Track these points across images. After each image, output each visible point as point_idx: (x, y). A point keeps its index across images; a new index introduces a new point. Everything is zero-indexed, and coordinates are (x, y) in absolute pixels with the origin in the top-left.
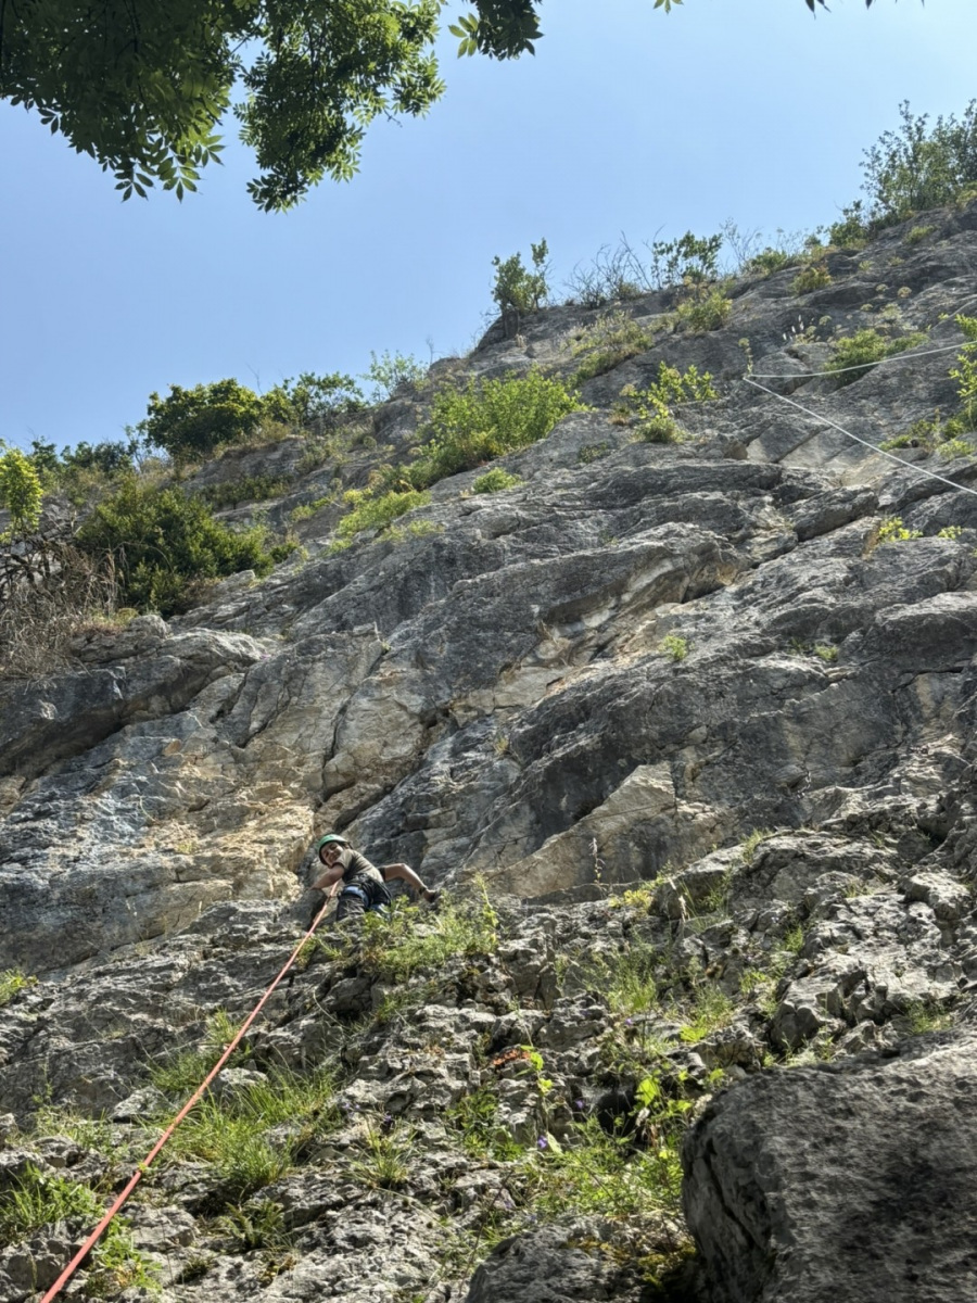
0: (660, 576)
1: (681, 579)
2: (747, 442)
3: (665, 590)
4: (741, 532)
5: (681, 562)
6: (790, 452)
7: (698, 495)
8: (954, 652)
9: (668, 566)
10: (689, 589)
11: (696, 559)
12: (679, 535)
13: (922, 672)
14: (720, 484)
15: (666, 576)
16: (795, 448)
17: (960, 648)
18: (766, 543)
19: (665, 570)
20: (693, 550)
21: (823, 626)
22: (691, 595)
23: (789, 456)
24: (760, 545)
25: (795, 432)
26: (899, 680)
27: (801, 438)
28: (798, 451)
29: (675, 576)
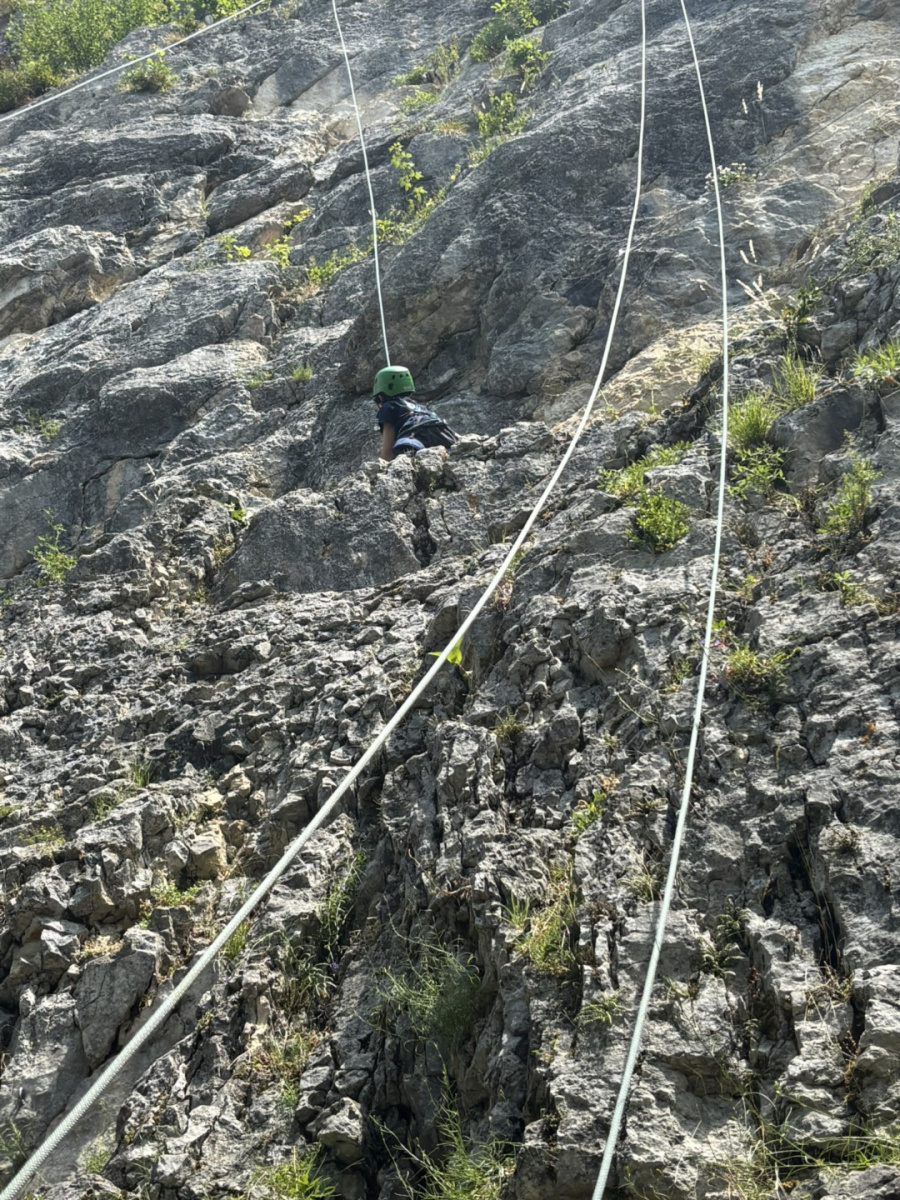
0: (15, 300)
1: (41, 300)
2: (258, 79)
3: (21, 316)
4: (148, 226)
5: (40, 281)
6: (306, 89)
7: (110, 183)
8: (160, 433)
9: (25, 287)
10: (55, 311)
11: (63, 274)
12: (50, 246)
13: (123, 458)
14: (152, 161)
15: (21, 299)
16: (312, 84)
17: (167, 428)
18: (168, 241)
19: (19, 293)
20: (61, 264)
21: (73, 392)
22: (58, 317)
23: (304, 96)
24: (162, 244)
25: (314, 64)
26: (93, 469)
27: (319, 71)
28: (315, 89)
29: (35, 298)
